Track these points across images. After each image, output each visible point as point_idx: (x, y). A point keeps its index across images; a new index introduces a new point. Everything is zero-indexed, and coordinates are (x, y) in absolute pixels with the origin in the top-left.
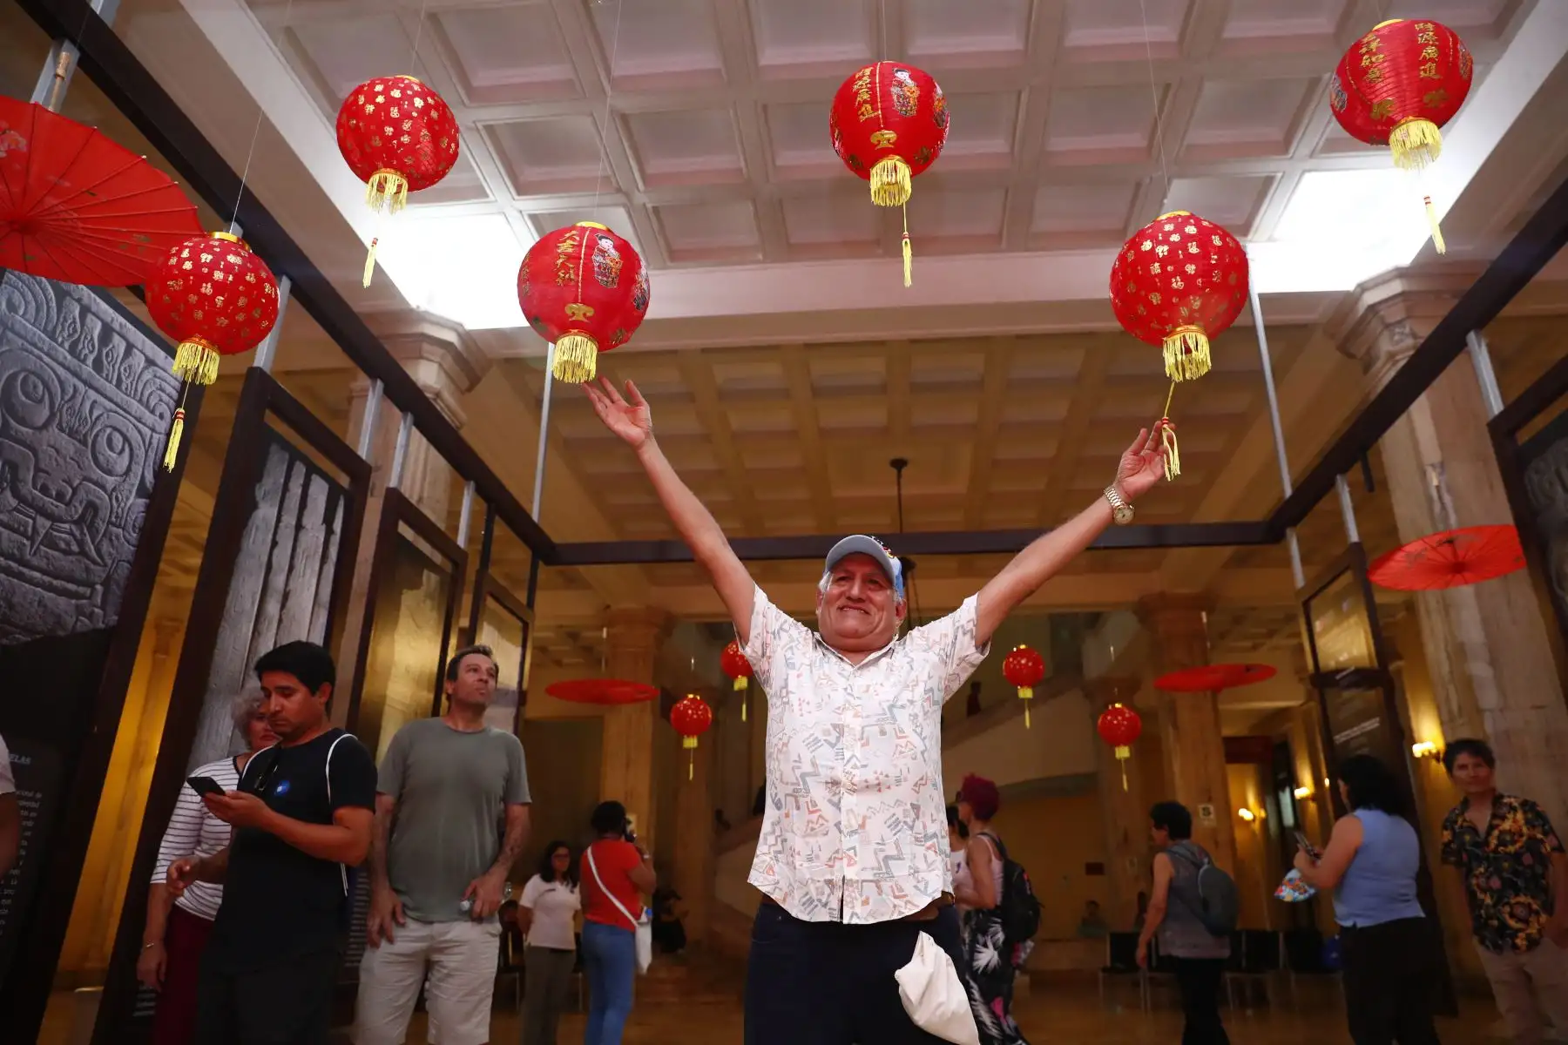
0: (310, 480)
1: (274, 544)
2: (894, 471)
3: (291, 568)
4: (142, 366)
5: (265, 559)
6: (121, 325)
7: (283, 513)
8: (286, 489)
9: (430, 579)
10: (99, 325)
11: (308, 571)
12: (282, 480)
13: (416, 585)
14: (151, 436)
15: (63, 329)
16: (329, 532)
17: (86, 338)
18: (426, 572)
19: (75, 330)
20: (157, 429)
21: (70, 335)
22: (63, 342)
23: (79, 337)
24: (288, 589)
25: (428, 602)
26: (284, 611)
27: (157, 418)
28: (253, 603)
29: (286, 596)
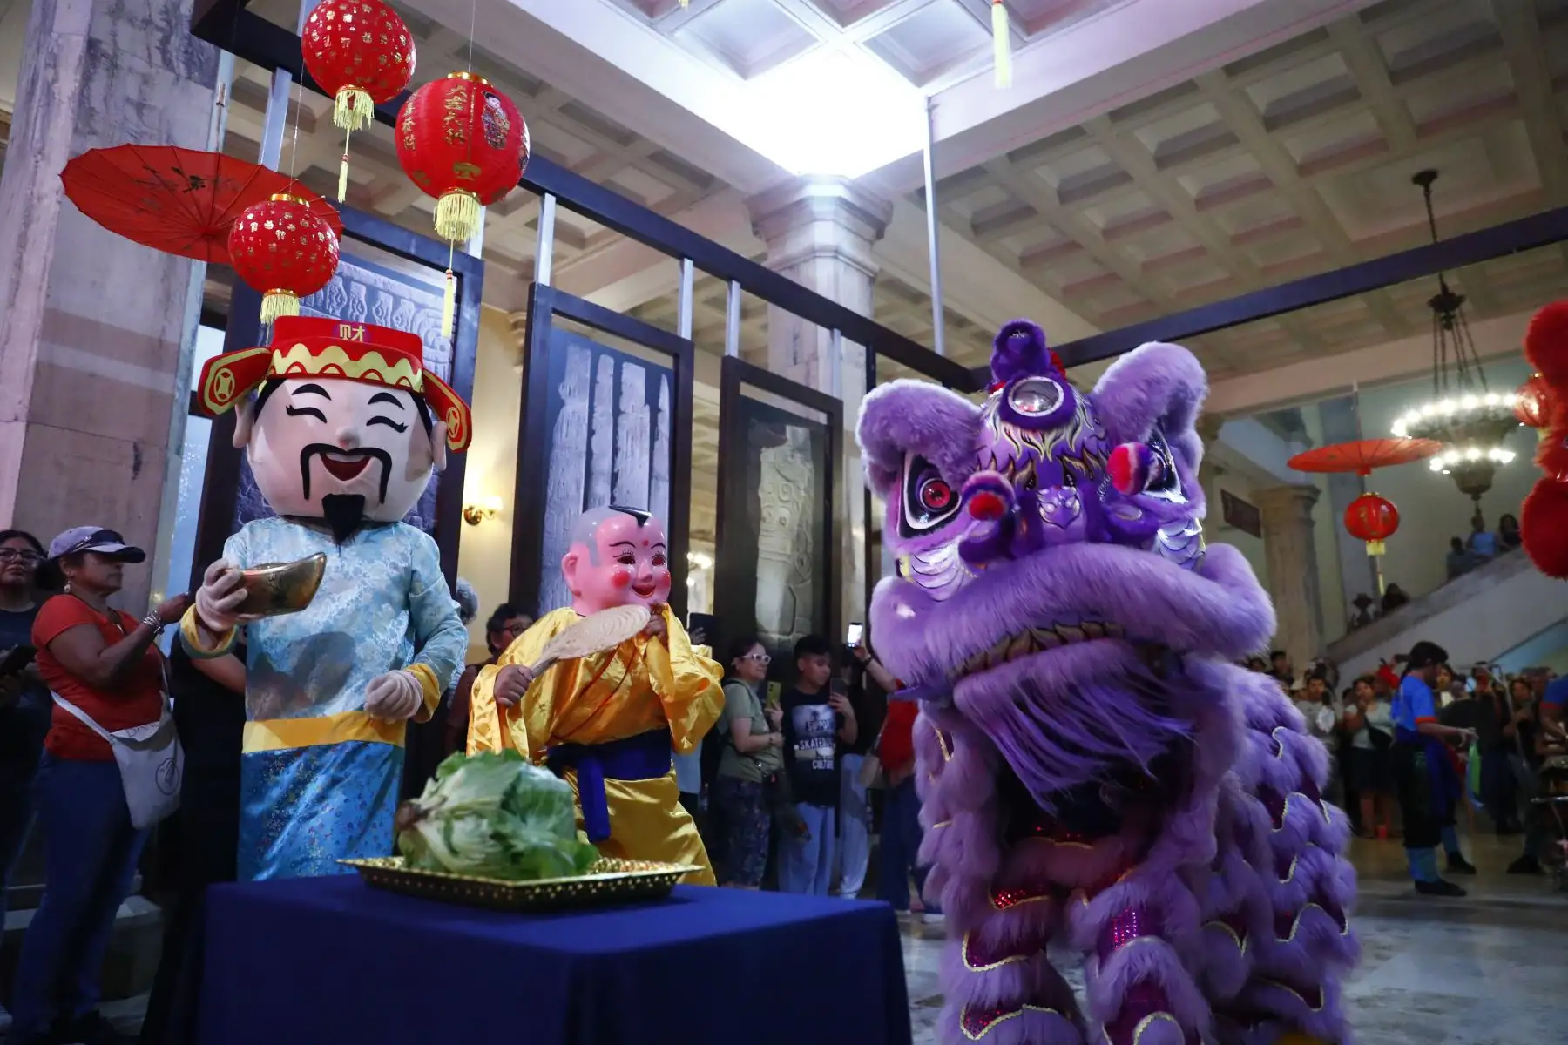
0: (621, 368)
1: (591, 433)
2: (1420, 189)
3: (615, 451)
4: (413, 312)
5: (584, 448)
6: (384, 283)
7: (595, 404)
8: (593, 382)
9: (796, 435)
10: (363, 290)
11: (637, 452)
12: (588, 376)
13: (777, 441)
14: (436, 368)
15: (331, 301)
16: (655, 411)
17: (354, 302)
18: (789, 429)
19: (342, 299)
20: (441, 359)
21: (339, 304)
22: (334, 311)
23: (347, 306)
24: (616, 470)
25: (798, 456)
26: (616, 489)
27: (438, 351)
28: (578, 489)
29: (615, 477)
